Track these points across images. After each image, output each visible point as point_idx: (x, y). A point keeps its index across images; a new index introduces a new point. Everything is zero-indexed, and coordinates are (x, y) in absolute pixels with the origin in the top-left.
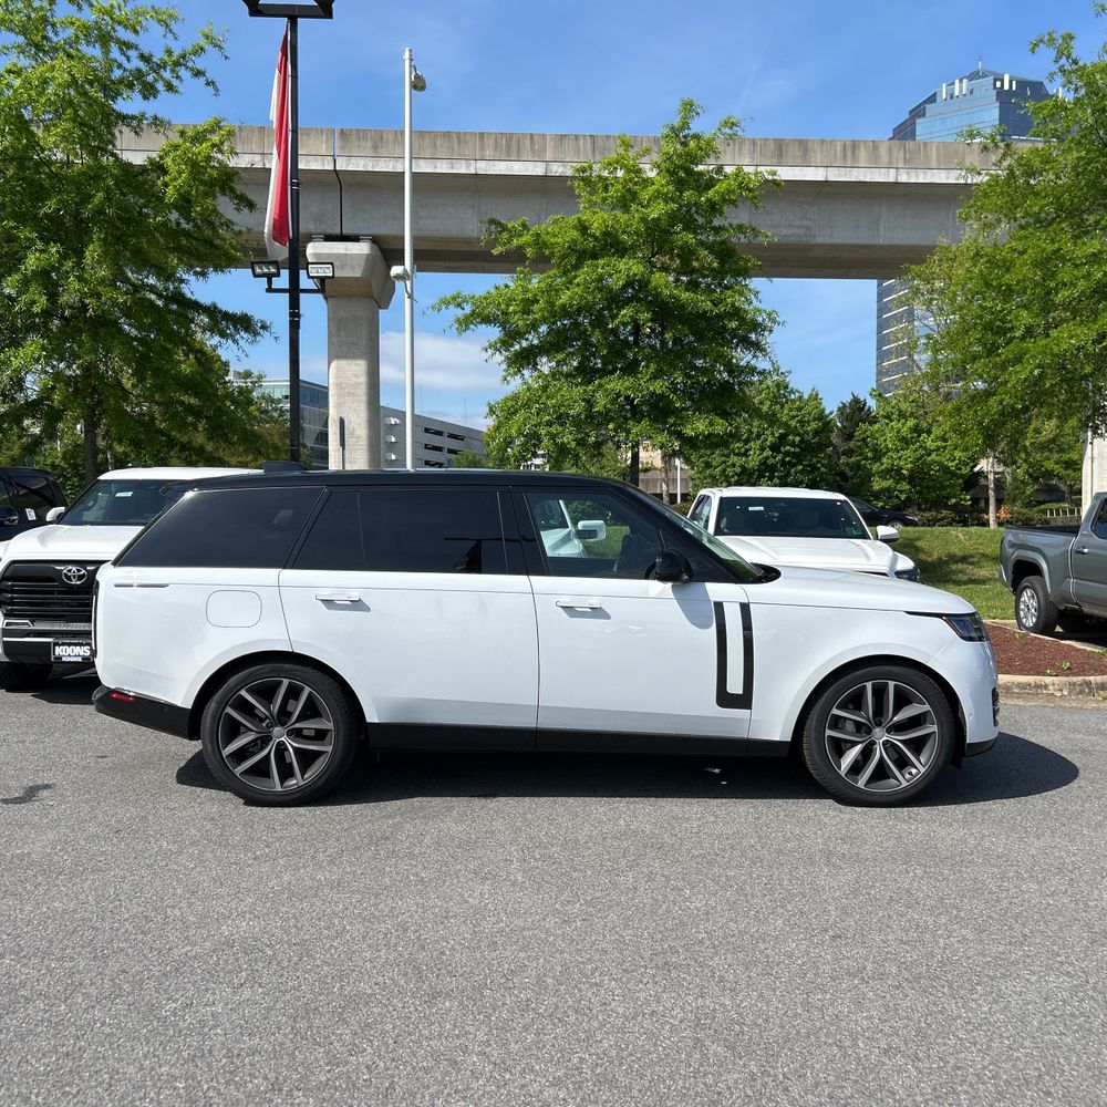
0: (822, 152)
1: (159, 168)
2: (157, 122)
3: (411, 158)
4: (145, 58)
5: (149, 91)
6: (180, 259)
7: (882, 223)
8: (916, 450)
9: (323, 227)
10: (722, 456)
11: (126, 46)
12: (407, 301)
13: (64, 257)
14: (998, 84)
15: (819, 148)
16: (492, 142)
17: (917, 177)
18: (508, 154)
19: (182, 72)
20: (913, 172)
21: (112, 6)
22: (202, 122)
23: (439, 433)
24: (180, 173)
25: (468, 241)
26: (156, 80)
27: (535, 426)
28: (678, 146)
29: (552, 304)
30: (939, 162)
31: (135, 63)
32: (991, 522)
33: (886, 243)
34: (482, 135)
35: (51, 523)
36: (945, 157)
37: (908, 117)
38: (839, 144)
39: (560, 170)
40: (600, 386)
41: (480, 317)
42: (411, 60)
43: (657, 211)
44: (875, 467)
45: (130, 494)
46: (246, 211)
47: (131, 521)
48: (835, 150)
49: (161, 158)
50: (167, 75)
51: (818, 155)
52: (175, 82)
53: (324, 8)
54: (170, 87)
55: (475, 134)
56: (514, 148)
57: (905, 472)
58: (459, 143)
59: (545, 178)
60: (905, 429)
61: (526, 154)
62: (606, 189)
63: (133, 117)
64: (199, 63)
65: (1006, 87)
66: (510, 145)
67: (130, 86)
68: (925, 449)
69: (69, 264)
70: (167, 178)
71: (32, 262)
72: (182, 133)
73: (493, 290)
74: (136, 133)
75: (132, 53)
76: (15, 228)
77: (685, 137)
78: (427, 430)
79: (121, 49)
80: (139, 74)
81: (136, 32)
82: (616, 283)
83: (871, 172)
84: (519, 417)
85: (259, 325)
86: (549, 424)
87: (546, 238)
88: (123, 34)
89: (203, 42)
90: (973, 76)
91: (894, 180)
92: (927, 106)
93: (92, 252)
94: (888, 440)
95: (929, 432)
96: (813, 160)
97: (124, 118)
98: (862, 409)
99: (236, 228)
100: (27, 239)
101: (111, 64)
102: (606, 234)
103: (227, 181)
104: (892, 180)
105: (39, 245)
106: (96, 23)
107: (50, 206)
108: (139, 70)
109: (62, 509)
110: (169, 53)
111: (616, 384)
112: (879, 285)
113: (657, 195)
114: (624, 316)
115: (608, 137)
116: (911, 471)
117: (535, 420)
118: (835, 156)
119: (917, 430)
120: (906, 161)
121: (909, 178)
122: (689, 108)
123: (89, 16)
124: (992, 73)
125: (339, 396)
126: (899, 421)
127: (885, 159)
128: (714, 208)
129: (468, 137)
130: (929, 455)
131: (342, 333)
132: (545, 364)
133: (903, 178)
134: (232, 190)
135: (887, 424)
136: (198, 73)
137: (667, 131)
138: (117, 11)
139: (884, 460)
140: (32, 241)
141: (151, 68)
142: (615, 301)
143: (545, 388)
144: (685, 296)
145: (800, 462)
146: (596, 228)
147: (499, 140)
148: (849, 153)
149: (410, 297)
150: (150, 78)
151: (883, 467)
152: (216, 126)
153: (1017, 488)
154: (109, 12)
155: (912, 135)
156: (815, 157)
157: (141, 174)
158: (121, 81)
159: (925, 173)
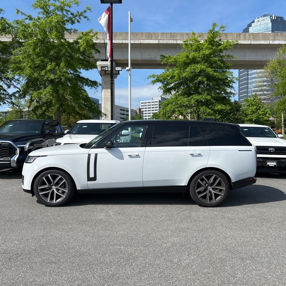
0: (231, 36)
1: (77, 42)
2: (75, 31)
3: (130, 39)
4: (72, 14)
5: (73, 23)
6: (82, 66)
7: (247, 55)
8: (257, 114)
9: (101, 57)
10: (205, 116)
11: (67, 11)
12: (129, 76)
13: (56, 66)
14: (271, 18)
15: (230, 35)
16: (145, 35)
17: (256, 42)
18: (149, 38)
19: (81, 17)
20: (255, 41)
21: (64, 1)
22: (88, 30)
23: (124, 110)
24: (84, 44)
25: (138, 61)
26: (75, 20)
27: (174, 108)
28: (212, 35)
29: (179, 77)
30: (262, 38)
31: (70, 16)
32: (283, 133)
33: (248, 60)
34: (142, 33)
35: (66, 134)
36: (264, 37)
37: (247, 27)
38: (235, 34)
39: (162, 42)
40: (192, 97)
41: (158, 80)
42: (130, 14)
43: (207, 52)
44: (246, 119)
45: (86, 126)
46: (98, 53)
47: (87, 133)
48: (234, 36)
49: (77, 40)
50: (77, 18)
51: (230, 37)
52: (80, 20)
53: (120, 1)
54: (78, 21)
55: (140, 33)
56: (150, 36)
57: (254, 120)
58: (136, 35)
59: (158, 44)
60: (254, 109)
61: (154, 38)
62: (192, 46)
63: (69, 30)
64: (85, 14)
65: (273, 18)
66: (149, 36)
67: (68, 21)
68: (259, 114)
69: (57, 67)
70: (79, 45)
71: (49, 67)
72: (82, 33)
73: (162, 73)
74: (70, 33)
75: (69, 13)
76: (43, 59)
77: (213, 32)
78: (121, 110)
79: (66, 12)
80: (71, 18)
81: (70, 7)
82: (197, 71)
83: (244, 41)
84: (170, 106)
85: (99, 84)
86: (178, 107)
87: (177, 59)
88: (67, 8)
89: (86, 9)
90: (264, 16)
91: (250, 43)
92: (252, 24)
93: (62, 65)
94: (249, 112)
95: (260, 110)
96: (229, 38)
97: (67, 30)
98: (237, 103)
99: (95, 58)
100: (47, 61)
101: (64, 16)
102: (193, 58)
103: (94, 46)
104: (249, 43)
105: (50, 63)
106: (60, 5)
107: (52, 53)
108: (71, 17)
109: (68, 130)
110: (78, 12)
111: (196, 97)
112: (239, 71)
113: (206, 48)
114: (200, 79)
115: (175, 33)
116: (255, 120)
117: (174, 107)
118: (234, 37)
119: (256, 109)
120: (253, 38)
121: (254, 42)
122: (215, 25)
123: (58, 4)
124: (269, 15)
125: (105, 101)
126: (252, 106)
127: (248, 38)
128: (221, 51)
129: (139, 34)
130: (260, 116)
131: (105, 85)
132: (173, 92)
133: (253, 43)
134: (95, 48)
135: (249, 108)
136: (85, 17)
137: (209, 31)
138: (65, 2)
139: (248, 117)
140: (48, 62)
141: (74, 17)
142: (197, 75)
143: (176, 98)
144: (215, 74)
145: (225, 117)
146: (191, 57)
147: (146, 34)
148: (238, 36)
149: (130, 75)
150: (73, 19)
151: (248, 119)
152: (91, 31)
153: (279, 124)
154: (63, 3)
155: (248, 31)
156: (229, 37)
157: (72, 44)
158: (67, 20)
159: (258, 41)
